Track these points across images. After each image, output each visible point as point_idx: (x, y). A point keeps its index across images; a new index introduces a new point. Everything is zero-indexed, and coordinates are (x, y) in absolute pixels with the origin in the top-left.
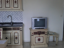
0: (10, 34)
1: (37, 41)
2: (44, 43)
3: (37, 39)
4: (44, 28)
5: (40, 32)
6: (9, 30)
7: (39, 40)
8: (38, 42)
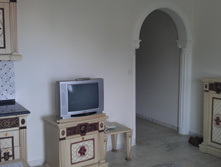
1: (76, 158)
2: (96, 160)
3: (76, 148)
4: (95, 113)
5: (86, 125)
7: (82, 151)
8: (78, 160)
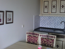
0: (62, 42)
6: (62, 38)
